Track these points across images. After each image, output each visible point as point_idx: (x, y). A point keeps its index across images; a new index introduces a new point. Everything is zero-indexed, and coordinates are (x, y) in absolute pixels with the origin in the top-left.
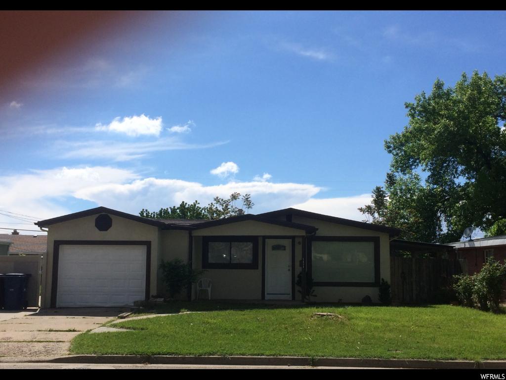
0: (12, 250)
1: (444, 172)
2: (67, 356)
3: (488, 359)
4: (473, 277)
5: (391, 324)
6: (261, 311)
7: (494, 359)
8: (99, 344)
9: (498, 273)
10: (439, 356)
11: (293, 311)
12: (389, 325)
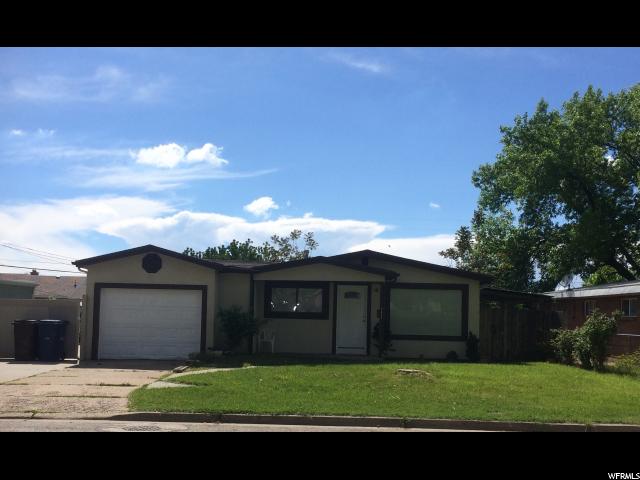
0: (37, 293)
1: (541, 210)
2: (127, 413)
3: (600, 422)
4: (575, 332)
5: (486, 383)
6: (336, 366)
7: (607, 423)
8: (161, 400)
9: (604, 327)
10: (546, 418)
11: (372, 367)
12: (483, 385)
